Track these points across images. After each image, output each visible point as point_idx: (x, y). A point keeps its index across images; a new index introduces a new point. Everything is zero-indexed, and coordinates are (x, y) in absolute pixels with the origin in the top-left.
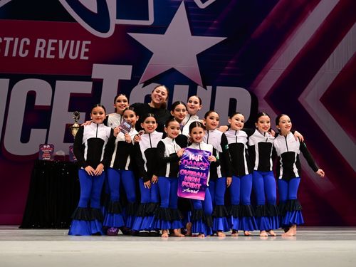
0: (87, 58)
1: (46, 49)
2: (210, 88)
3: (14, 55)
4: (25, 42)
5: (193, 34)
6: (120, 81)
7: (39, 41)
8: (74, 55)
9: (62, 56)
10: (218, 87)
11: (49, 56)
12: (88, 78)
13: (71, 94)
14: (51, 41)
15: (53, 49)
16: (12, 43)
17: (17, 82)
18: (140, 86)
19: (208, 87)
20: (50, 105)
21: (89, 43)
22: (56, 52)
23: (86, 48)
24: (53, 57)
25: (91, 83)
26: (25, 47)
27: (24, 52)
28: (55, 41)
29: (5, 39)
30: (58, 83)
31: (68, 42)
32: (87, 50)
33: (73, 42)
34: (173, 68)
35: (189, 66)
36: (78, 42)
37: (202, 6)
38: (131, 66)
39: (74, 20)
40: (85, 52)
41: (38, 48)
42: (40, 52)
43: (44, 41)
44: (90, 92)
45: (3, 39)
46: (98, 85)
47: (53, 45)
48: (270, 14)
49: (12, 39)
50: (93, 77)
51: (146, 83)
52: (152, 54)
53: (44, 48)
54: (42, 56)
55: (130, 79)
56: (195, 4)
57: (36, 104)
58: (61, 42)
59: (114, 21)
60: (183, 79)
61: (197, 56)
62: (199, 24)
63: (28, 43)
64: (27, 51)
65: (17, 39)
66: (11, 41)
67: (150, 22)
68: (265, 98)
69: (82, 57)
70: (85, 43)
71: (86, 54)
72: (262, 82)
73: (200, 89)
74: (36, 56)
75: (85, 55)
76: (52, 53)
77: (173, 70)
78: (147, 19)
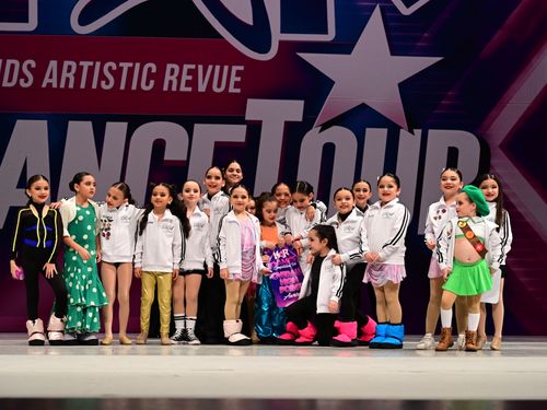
0: (238, 91)
1: (179, 78)
2: (418, 132)
3: (134, 87)
4: (150, 69)
5: (392, 54)
6: (286, 122)
7: (169, 66)
8: (219, 86)
9: (202, 88)
10: (430, 131)
11: (183, 88)
12: (240, 120)
13: (216, 143)
14: (186, 67)
15: (190, 78)
16: (131, 71)
17: (137, 127)
18: (315, 130)
19: (415, 131)
20: (185, 158)
21: (241, 68)
22: (193, 83)
23: (237, 75)
24: (190, 89)
25: (245, 126)
26: (150, 76)
27: (147, 84)
28: (193, 67)
29: (121, 64)
30: (197, 126)
31: (210, 67)
32: (239, 79)
33: (218, 68)
34: (363, 104)
35: (387, 100)
36: (226, 68)
37: (406, 11)
38: (302, 102)
39: (219, 36)
40: (236, 82)
41: (168, 77)
42: (171, 82)
43: (176, 67)
44: (243, 140)
45: (118, 65)
46: (255, 129)
47: (190, 72)
48: (507, 22)
49: (131, 65)
50: (247, 118)
51: (325, 126)
52: (332, 83)
53: (176, 77)
54: (174, 88)
55: (300, 120)
56: (395, 9)
57: (166, 158)
58: (200, 67)
59: (277, 36)
60: (378, 120)
61: (399, 84)
62: (402, 38)
63: (154, 70)
64: (152, 82)
65: (138, 65)
66: (129, 68)
67: (331, 36)
68: (501, 146)
69: (232, 90)
70: (235, 68)
71: (237, 85)
72: (497, 121)
73: (404, 133)
74: (165, 88)
75: (235, 87)
76: (188, 83)
77: (363, 106)
78: (325, 31)
